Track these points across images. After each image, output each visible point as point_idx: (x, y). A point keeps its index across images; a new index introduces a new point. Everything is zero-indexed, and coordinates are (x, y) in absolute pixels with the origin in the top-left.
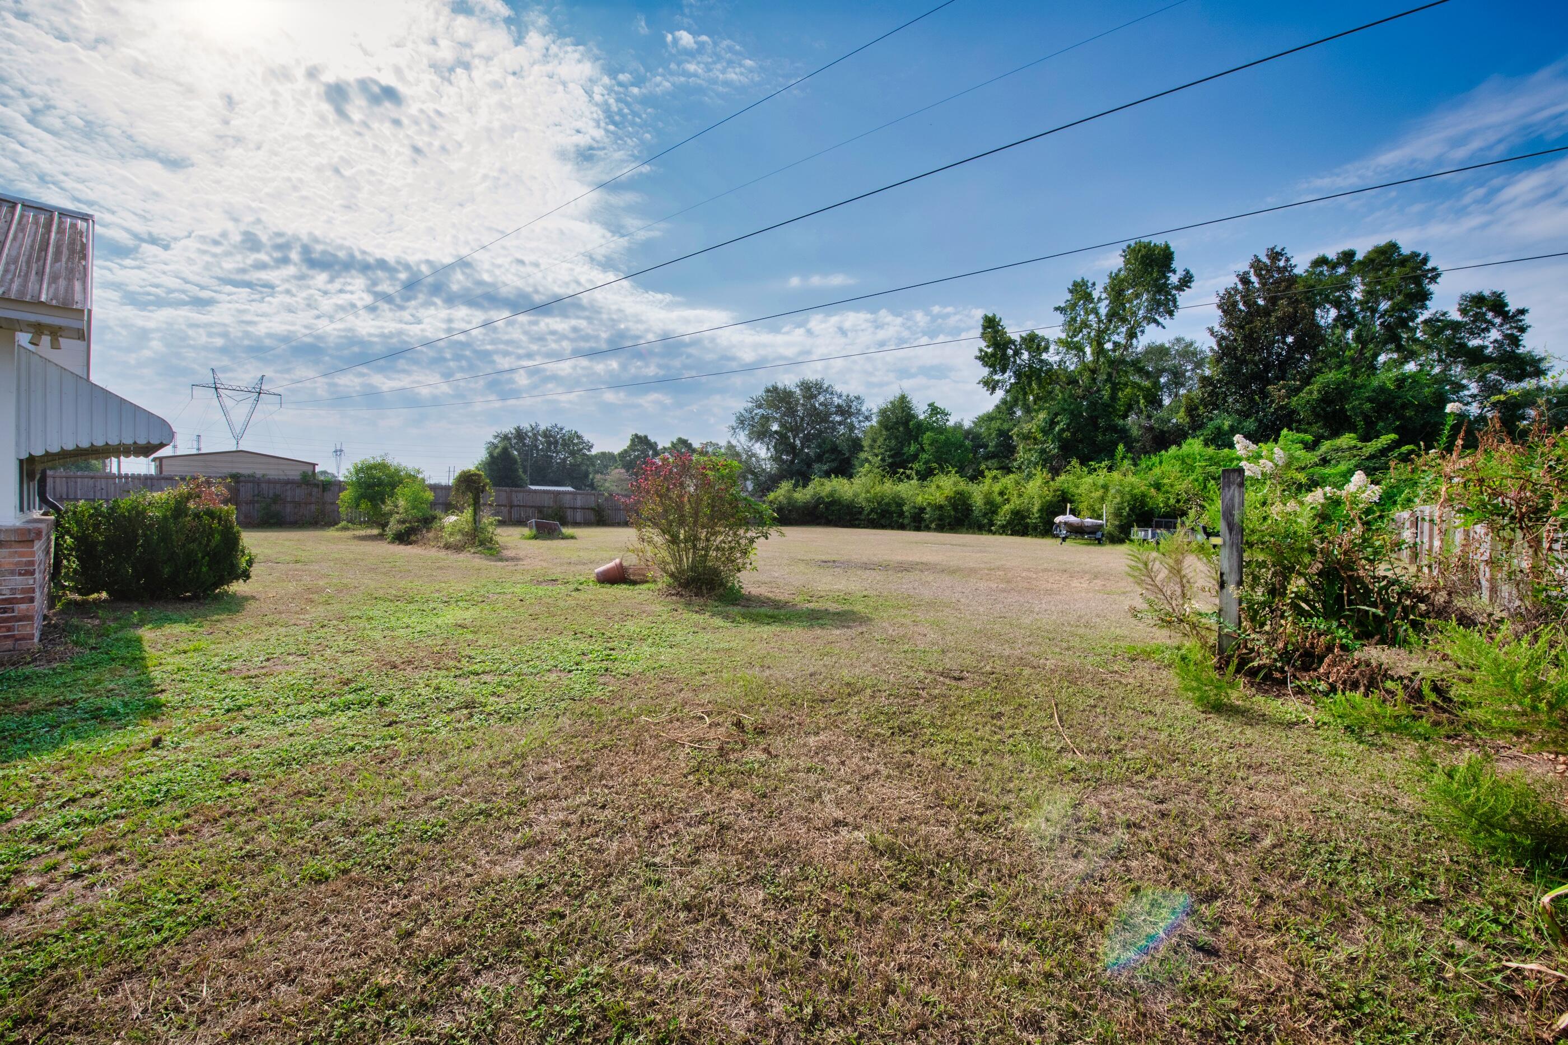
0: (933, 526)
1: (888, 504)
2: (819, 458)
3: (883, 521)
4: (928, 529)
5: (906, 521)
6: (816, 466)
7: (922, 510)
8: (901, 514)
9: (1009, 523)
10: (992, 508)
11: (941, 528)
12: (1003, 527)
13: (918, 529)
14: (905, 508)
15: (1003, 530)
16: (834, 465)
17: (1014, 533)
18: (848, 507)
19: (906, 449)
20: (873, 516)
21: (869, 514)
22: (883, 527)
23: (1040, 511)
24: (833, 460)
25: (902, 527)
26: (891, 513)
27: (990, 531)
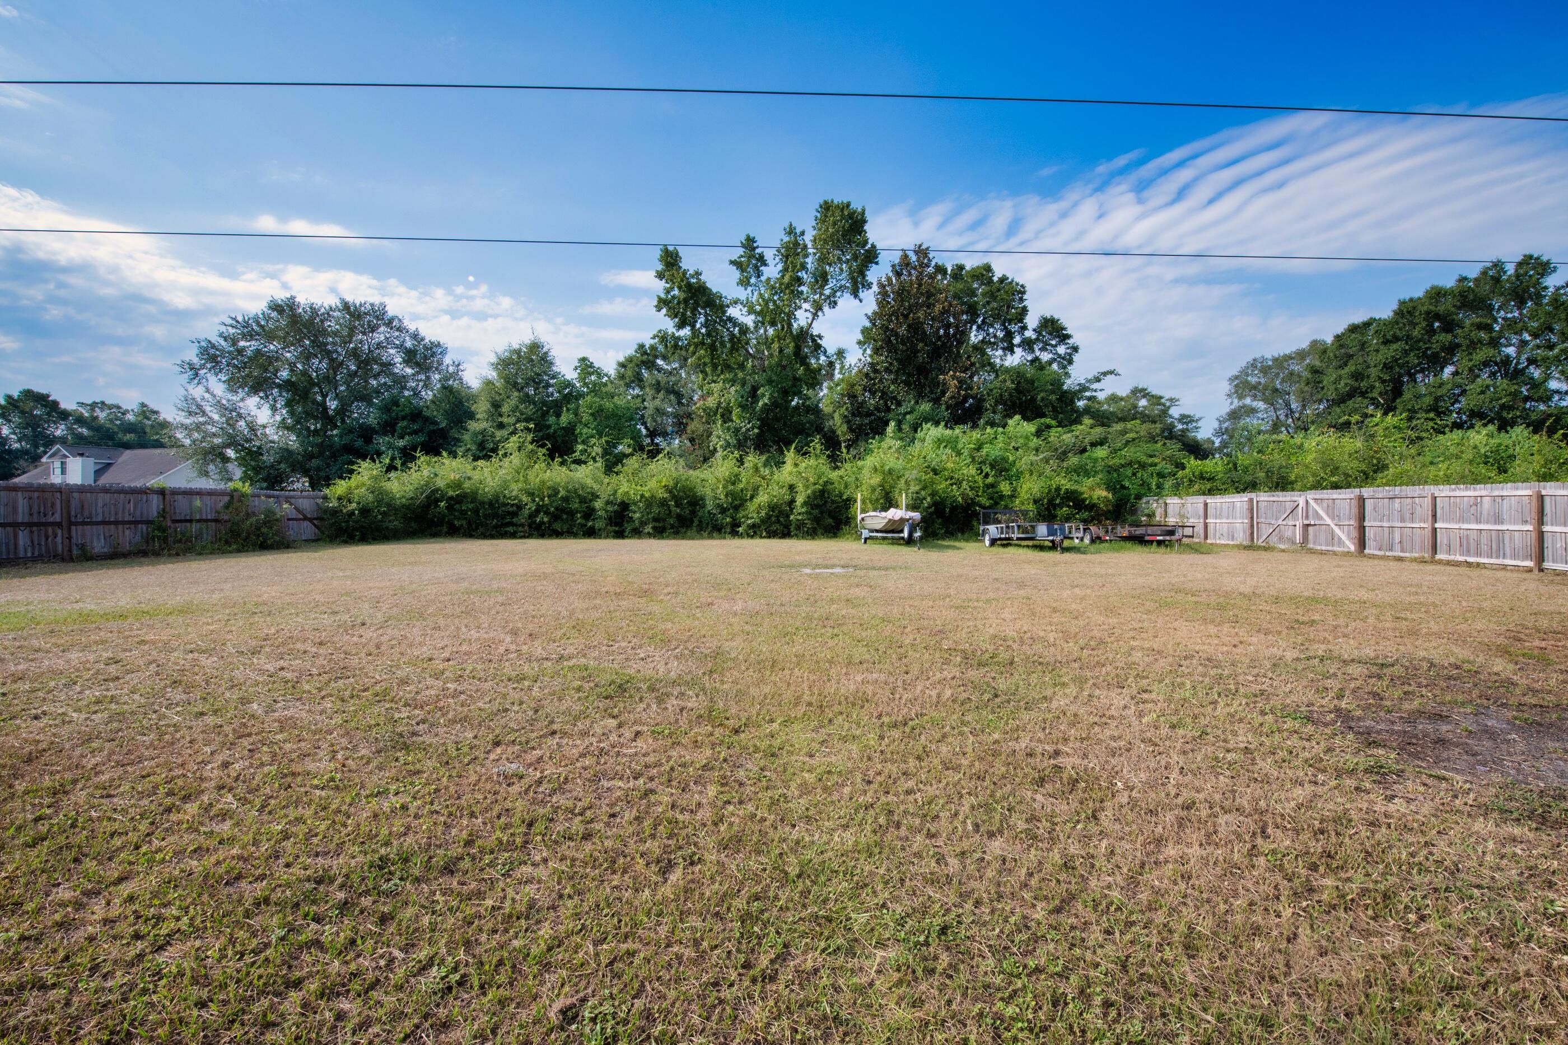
0: (648, 529)
1: (566, 499)
2: (388, 427)
3: (557, 526)
4: (637, 533)
5: (599, 524)
6: (381, 441)
7: (624, 506)
8: (589, 513)
9: (763, 521)
10: (737, 502)
11: (659, 532)
12: (753, 526)
13: (620, 535)
14: (598, 504)
15: (754, 531)
16: (421, 438)
17: (771, 535)
18: (491, 504)
19: (552, 420)
20: (542, 518)
21: (532, 516)
22: (557, 534)
23: (805, 504)
24: (415, 432)
25: (591, 533)
26: (572, 513)
27: (734, 533)
